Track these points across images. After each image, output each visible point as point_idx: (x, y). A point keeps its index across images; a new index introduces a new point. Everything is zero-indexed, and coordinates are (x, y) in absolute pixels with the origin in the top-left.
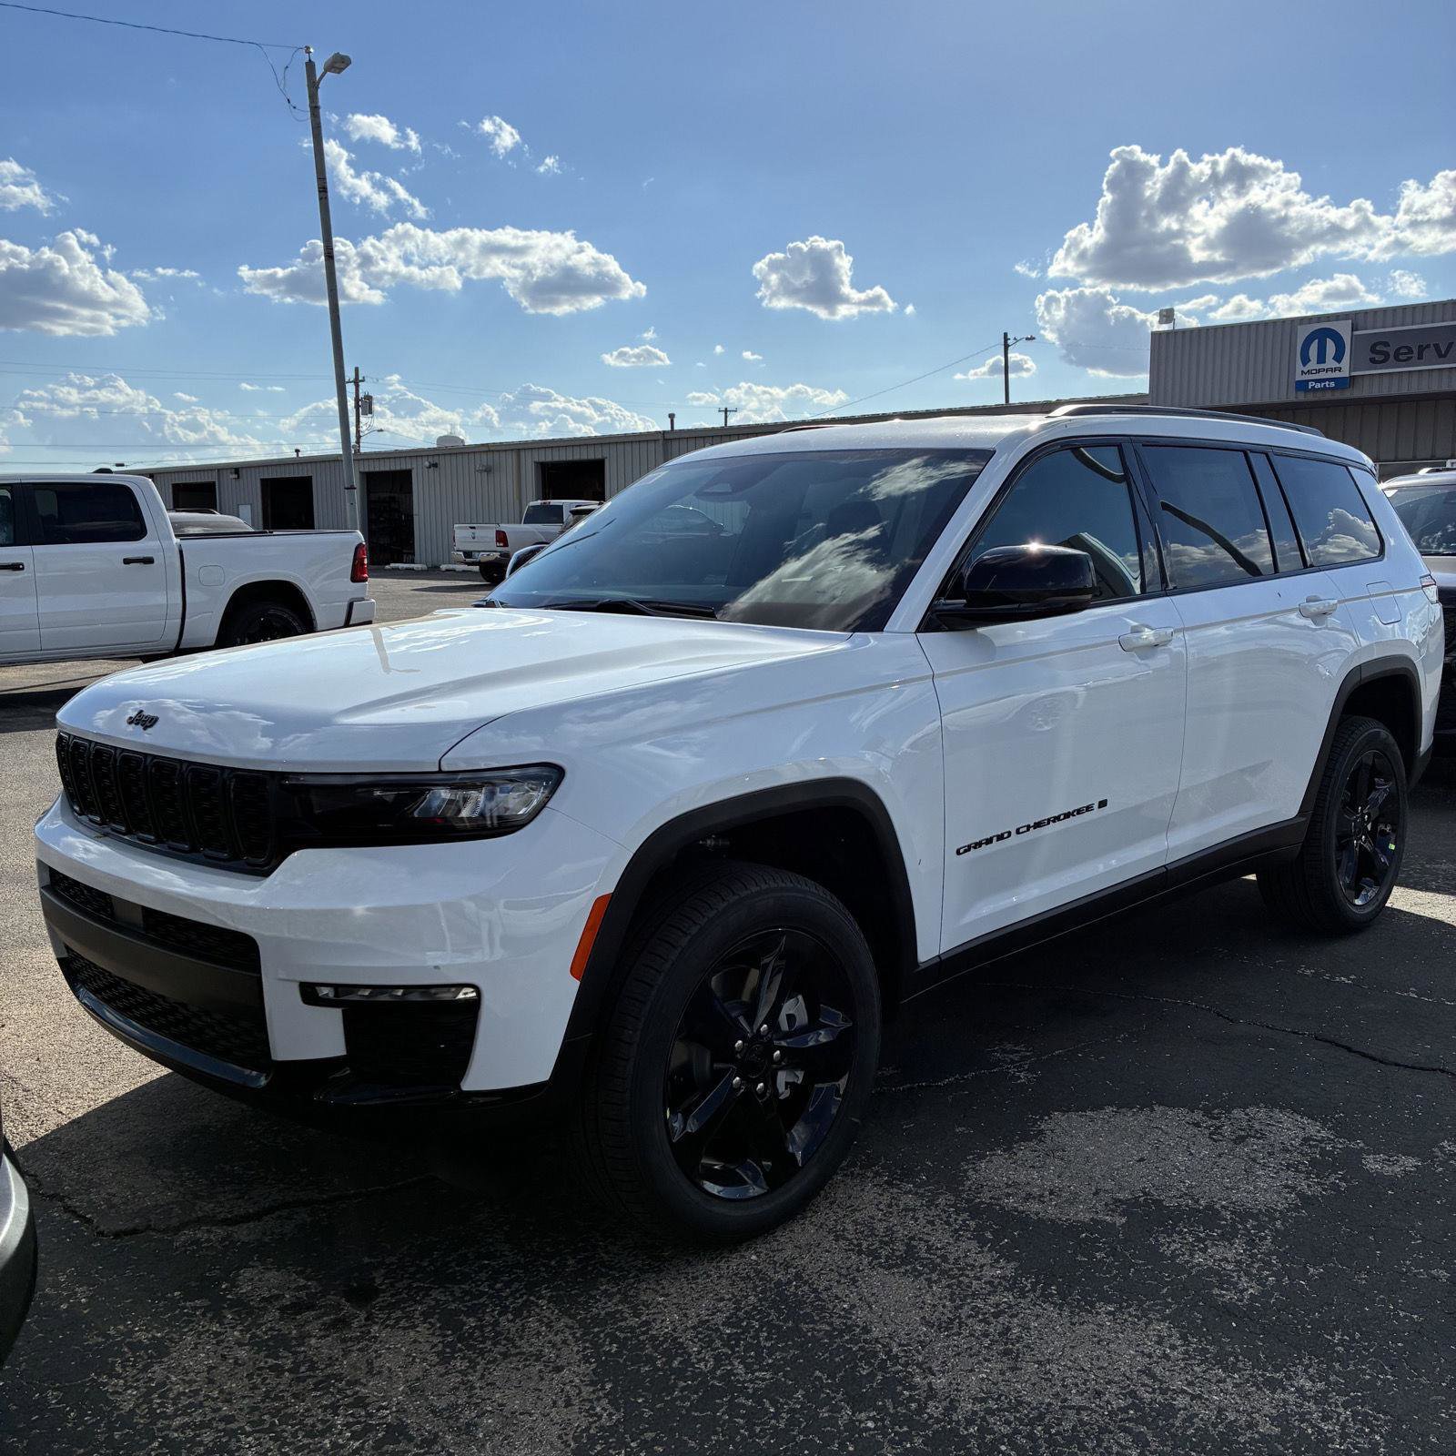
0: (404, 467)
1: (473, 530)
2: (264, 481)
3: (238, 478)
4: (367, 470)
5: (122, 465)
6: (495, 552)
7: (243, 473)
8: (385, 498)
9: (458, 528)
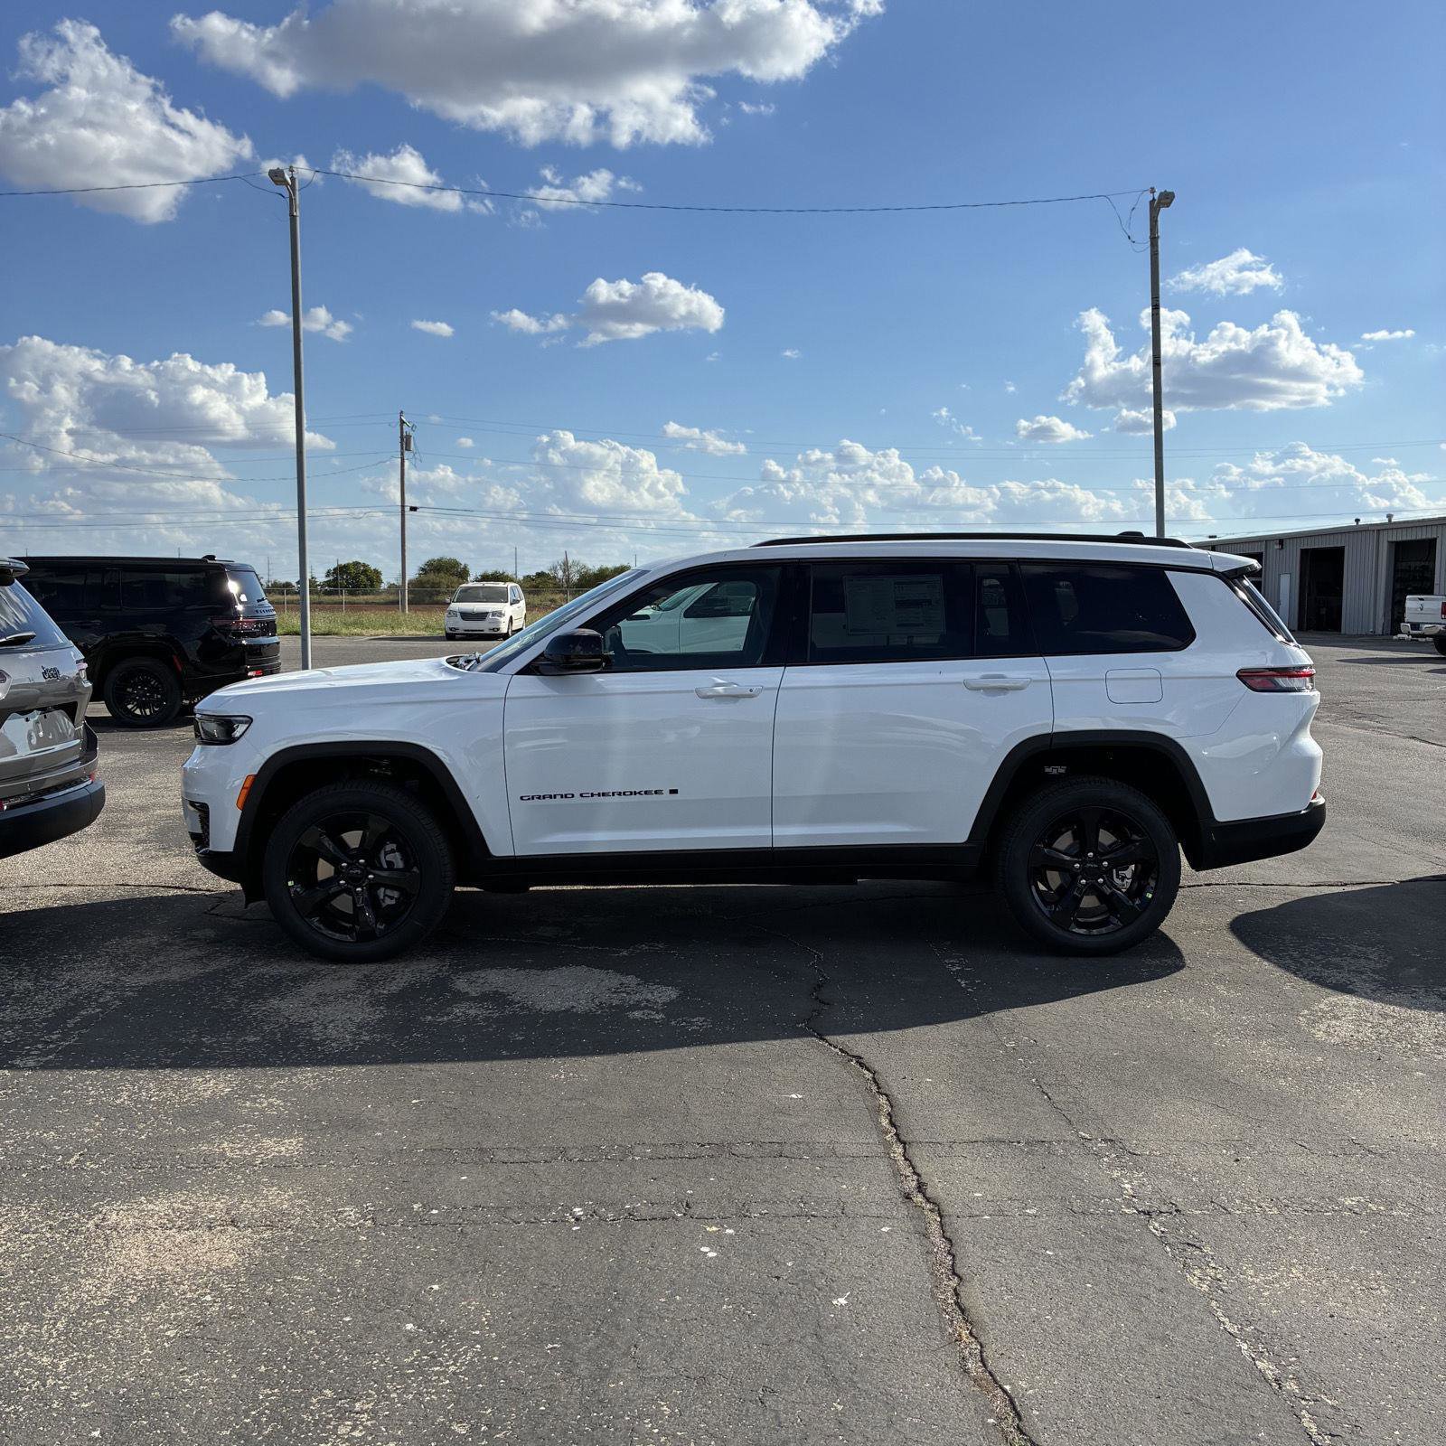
0: (1429, 536)
1: (1422, 602)
2: (1304, 552)
3: (1282, 548)
4: (1394, 539)
5: (1215, 537)
6: (1440, 624)
7: (1287, 543)
8: (1415, 567)
9: (1410, 599)
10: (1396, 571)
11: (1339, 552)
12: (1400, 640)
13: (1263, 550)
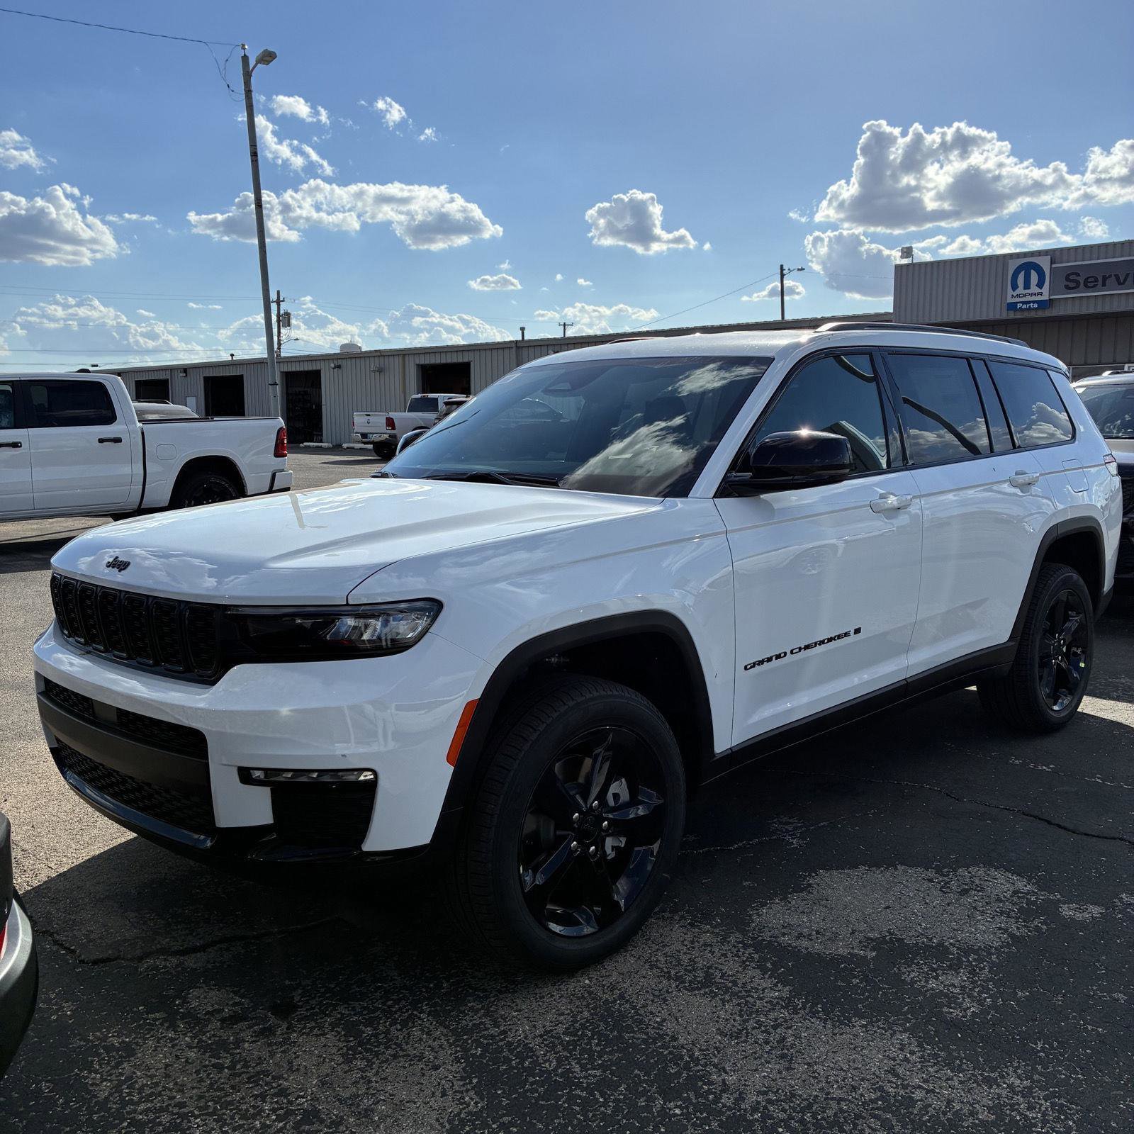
0: (314, 368)
1: (368, 417)
2: (206, 379)
3: (187, 376)
4: (286, 370)
6: (386, 434)
7: (190, 372)
8: (299, 392)
9: (357, 415)
10: (287, 394)
11: (239, 380)
12: (306, 447)
13: (169, 377)
